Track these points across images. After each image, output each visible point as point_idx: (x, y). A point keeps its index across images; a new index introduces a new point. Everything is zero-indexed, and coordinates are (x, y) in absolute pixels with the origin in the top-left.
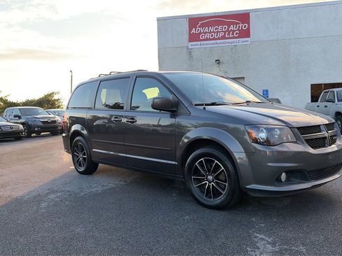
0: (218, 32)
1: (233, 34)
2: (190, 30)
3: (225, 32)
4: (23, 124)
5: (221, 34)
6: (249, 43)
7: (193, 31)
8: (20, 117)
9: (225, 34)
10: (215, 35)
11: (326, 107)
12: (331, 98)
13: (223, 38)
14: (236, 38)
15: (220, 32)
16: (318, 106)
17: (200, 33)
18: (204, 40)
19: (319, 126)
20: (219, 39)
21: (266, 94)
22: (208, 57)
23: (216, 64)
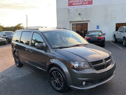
0: (80, 2)
1: (86, 3)
2: (69, 1)
3: (82, 2)
4: (6, 38)
5: (81, 3)
6: (92, 7)
7: (70, 2)
8: (5, 36)
9: (83, 3)
10: (78, 4)
11: (120, 34)
12: (122, 31)
13: (82, 4)
14: (87, 4)
15: (81, 2)
16: (117, 33)
17: (73, 3)
18: (74, 5)
19: (102, 60)
20: (80, 5)
21: (98, 27)
22: (76, 12)
23: (79, 15)
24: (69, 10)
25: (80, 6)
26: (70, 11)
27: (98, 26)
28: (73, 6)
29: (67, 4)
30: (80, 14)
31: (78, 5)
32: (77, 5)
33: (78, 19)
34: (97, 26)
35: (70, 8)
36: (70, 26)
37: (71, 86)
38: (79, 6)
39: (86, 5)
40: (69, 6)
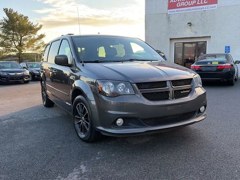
1: (203, 2)
5: (194, 2)
6: (216, 8)
7: (172, 1)
9: (197, 2)
10: (188, 3)
13: (195, 5)
14: (206, 4)
17: (177, 2)
18: (180, 7)
20: (191, 6)
21: (228, 49)
22: (183, 21)
23: (188, 26)
24: (168, 17)
25: (191, 8)
26: (171, 18)
27: (229, 47)
28: (178, 9)
29: (166, 5)
30: (190, 23)
31: (188, 6)
32: (186, 7)
33: (188, 33)
34: (226, 47)
35: (170, 13)
36: (170, 48)
37: (101, 128)
38: (189, 8)
39: (205, 6)
40: (169, 9)
